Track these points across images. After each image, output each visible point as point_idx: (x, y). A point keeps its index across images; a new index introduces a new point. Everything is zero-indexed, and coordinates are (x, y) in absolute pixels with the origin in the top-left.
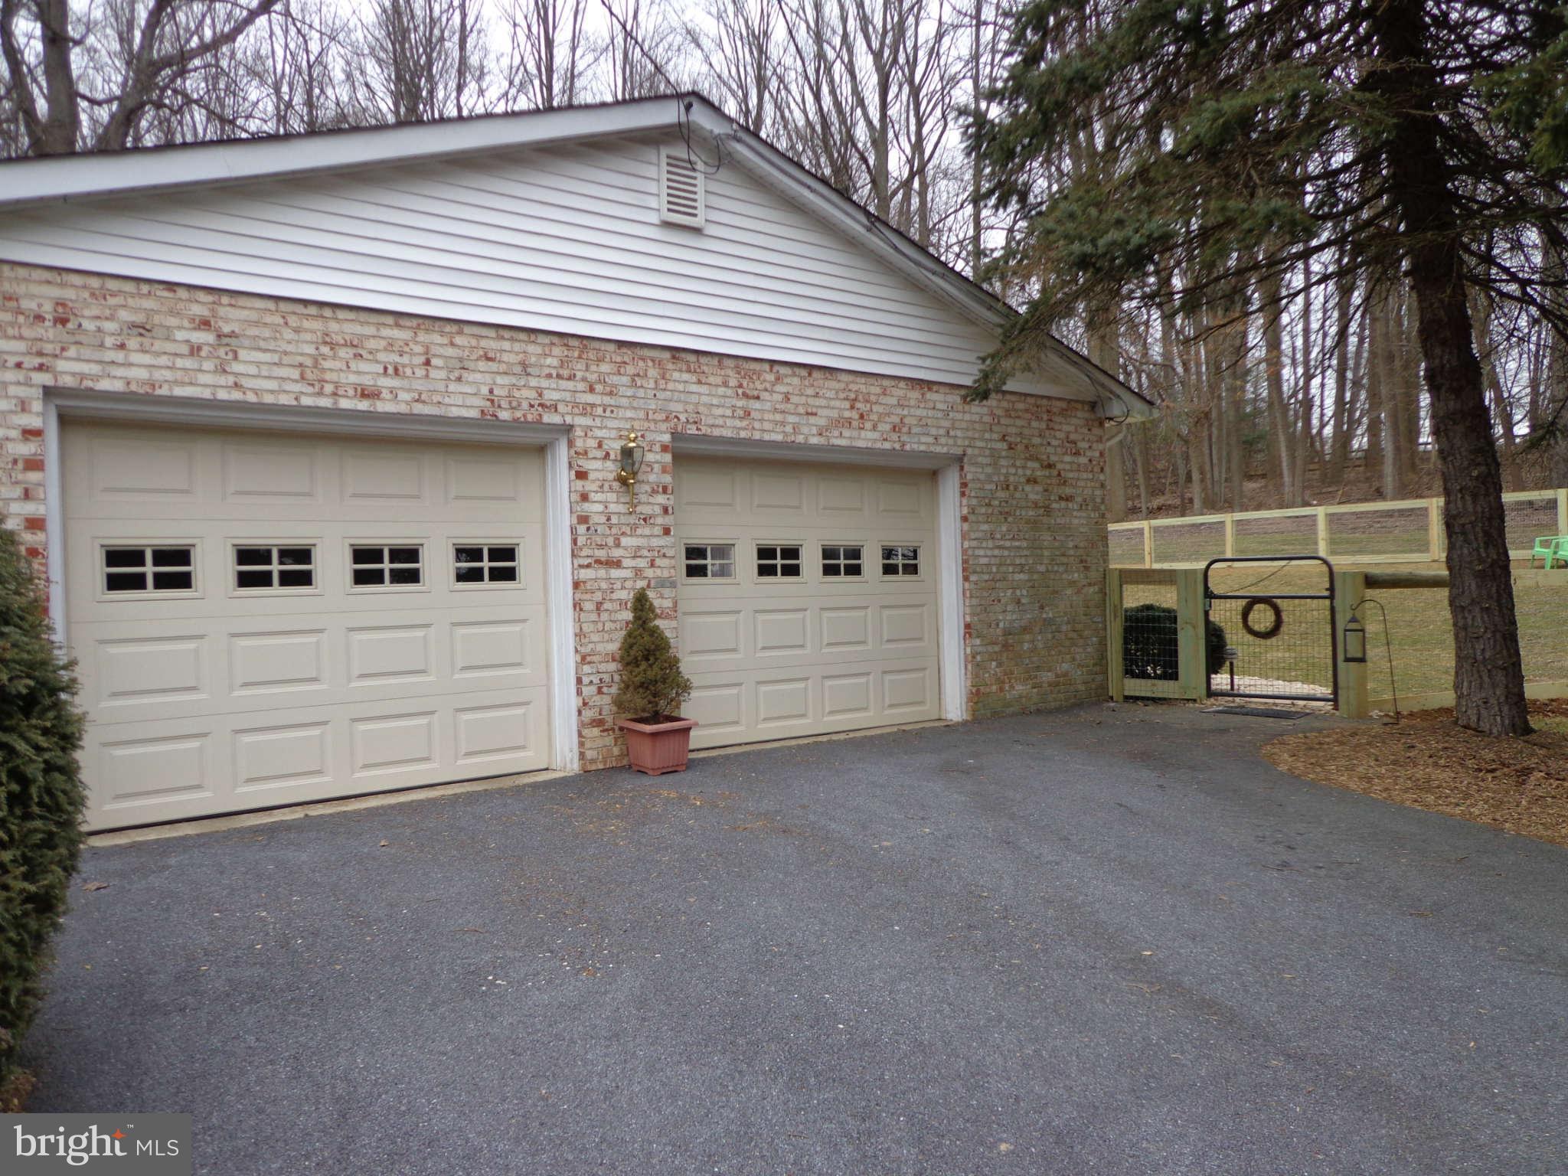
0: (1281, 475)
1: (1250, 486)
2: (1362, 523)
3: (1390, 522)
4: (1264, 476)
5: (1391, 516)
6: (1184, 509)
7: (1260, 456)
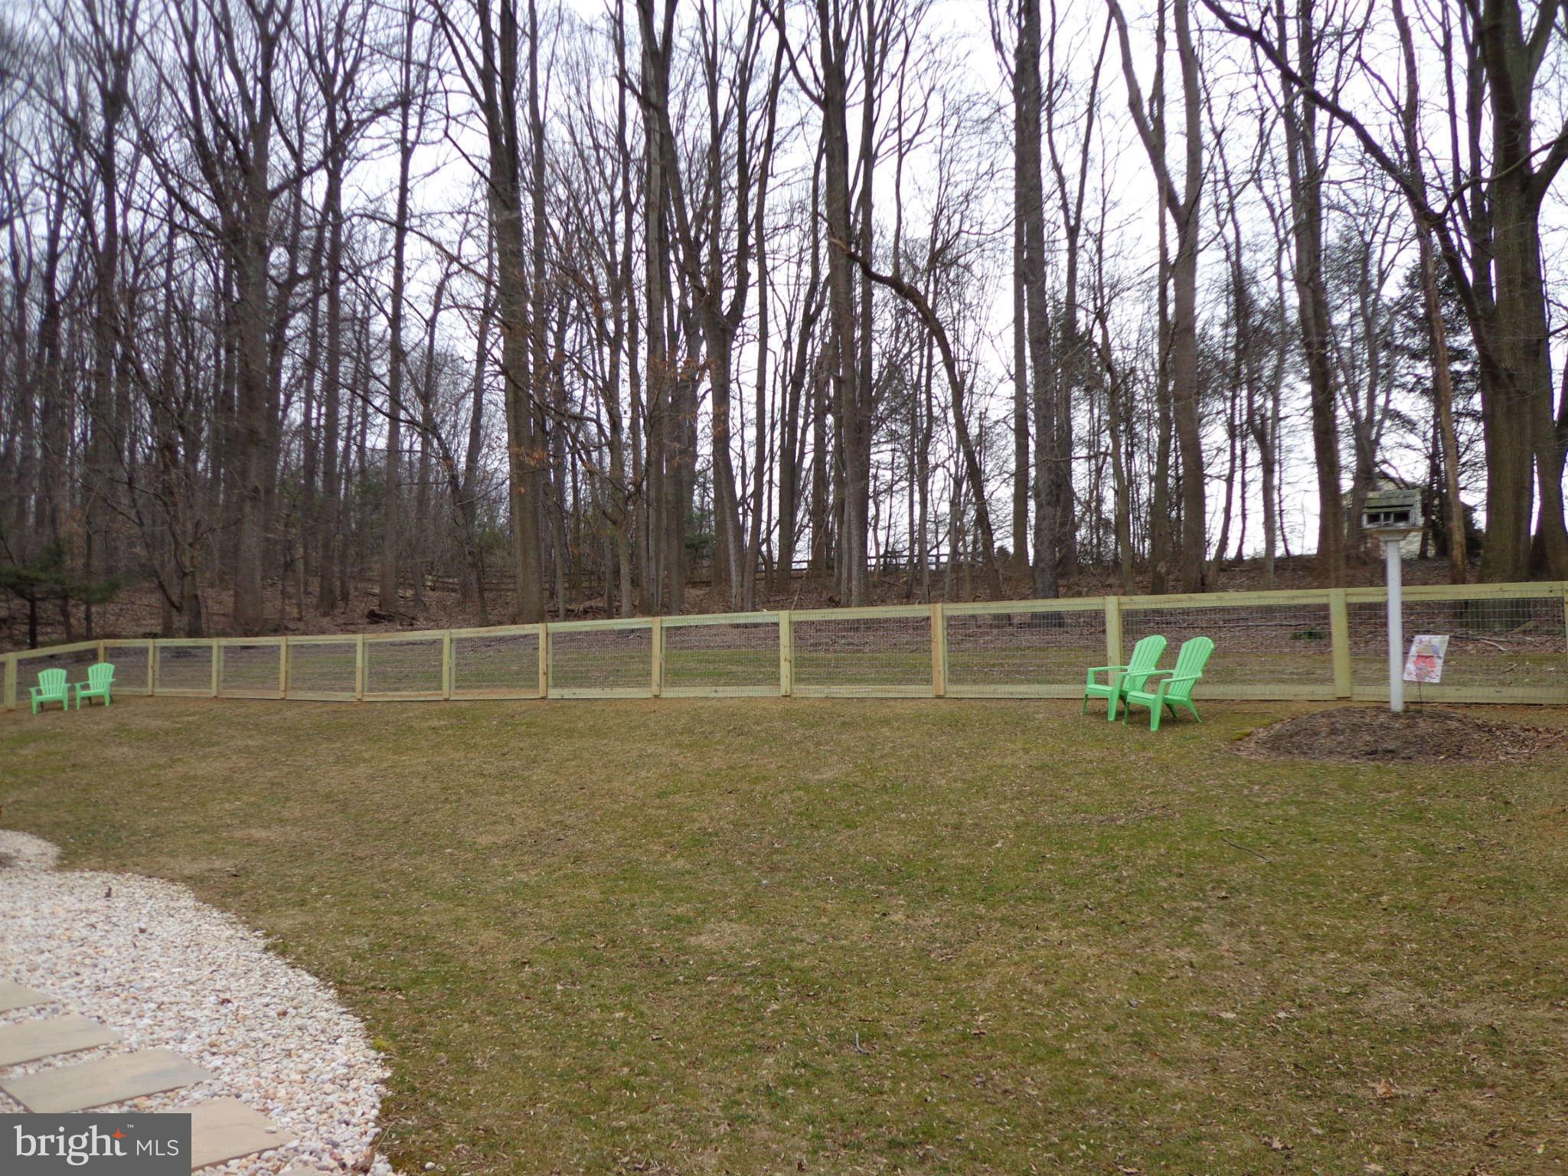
0: (728, 580)
1: (693, 593)
2: (824, 637)
3: (856, 638)
4: (708, 584)
5: (857, 629)
6: (610, 612)
7: (706, 563)
